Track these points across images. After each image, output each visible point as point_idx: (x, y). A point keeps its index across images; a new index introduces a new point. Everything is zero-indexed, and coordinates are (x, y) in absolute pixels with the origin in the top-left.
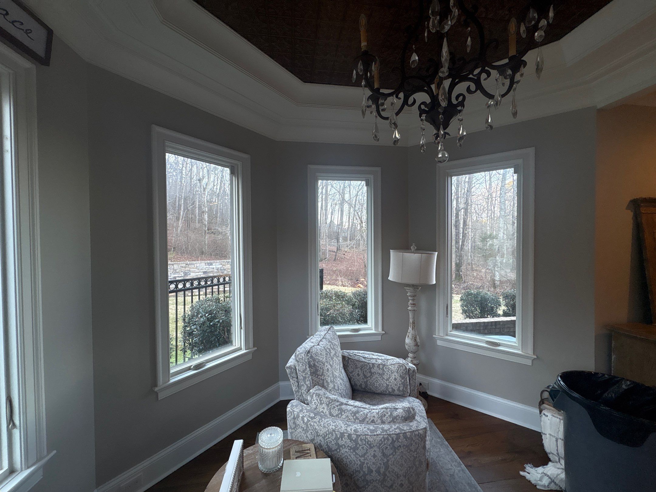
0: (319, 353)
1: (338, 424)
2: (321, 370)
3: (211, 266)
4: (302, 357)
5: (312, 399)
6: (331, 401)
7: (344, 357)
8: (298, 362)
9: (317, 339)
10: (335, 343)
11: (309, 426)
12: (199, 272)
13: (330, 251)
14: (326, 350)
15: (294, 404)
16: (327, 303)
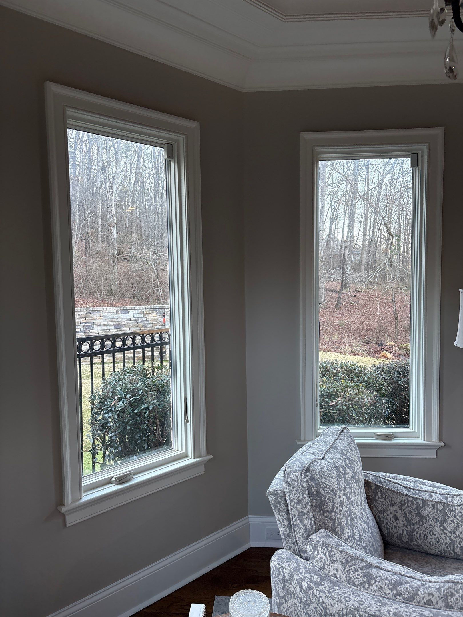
0: (326, 474)
1: (363, 599)
2: (330, 503)
3: (125, 316)
4: (297, 478)
5: (314, 551)
6: (349, 559)
7: (367, 484)
8: (289, 485)
9: (321, 448)
10: (353, 456)
11: (311, 596)
12: (107, 325)
13: (327, 290)
14: (338, 469)
15: (282, 556)
16: (330, 385)
